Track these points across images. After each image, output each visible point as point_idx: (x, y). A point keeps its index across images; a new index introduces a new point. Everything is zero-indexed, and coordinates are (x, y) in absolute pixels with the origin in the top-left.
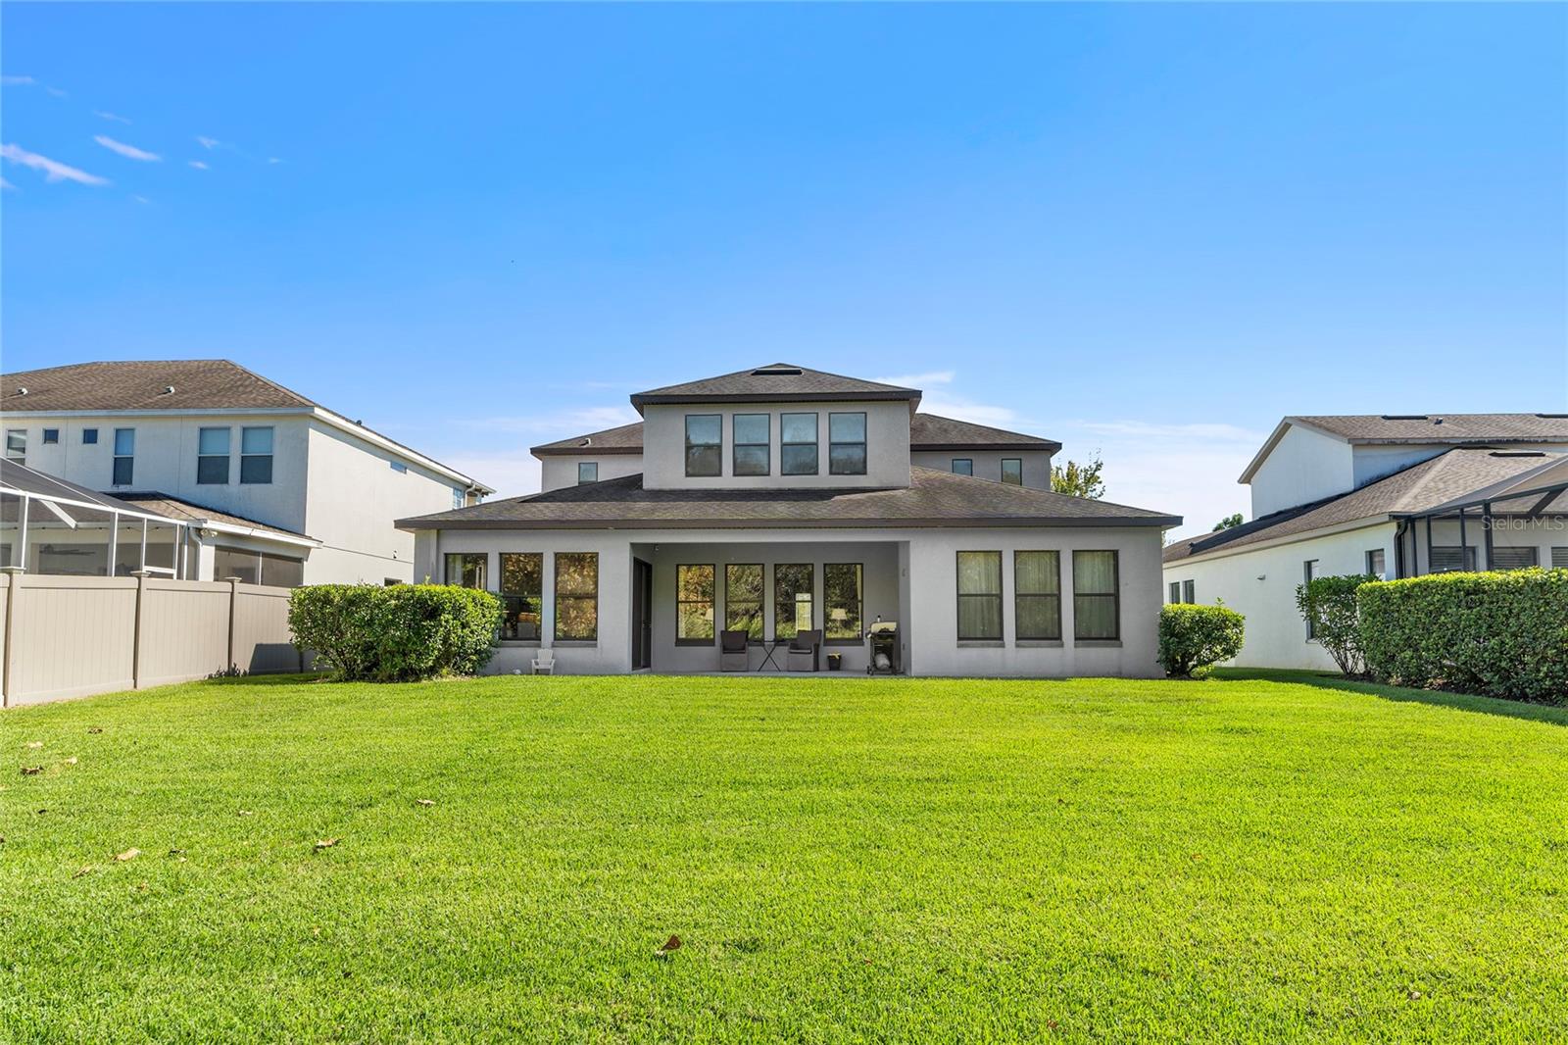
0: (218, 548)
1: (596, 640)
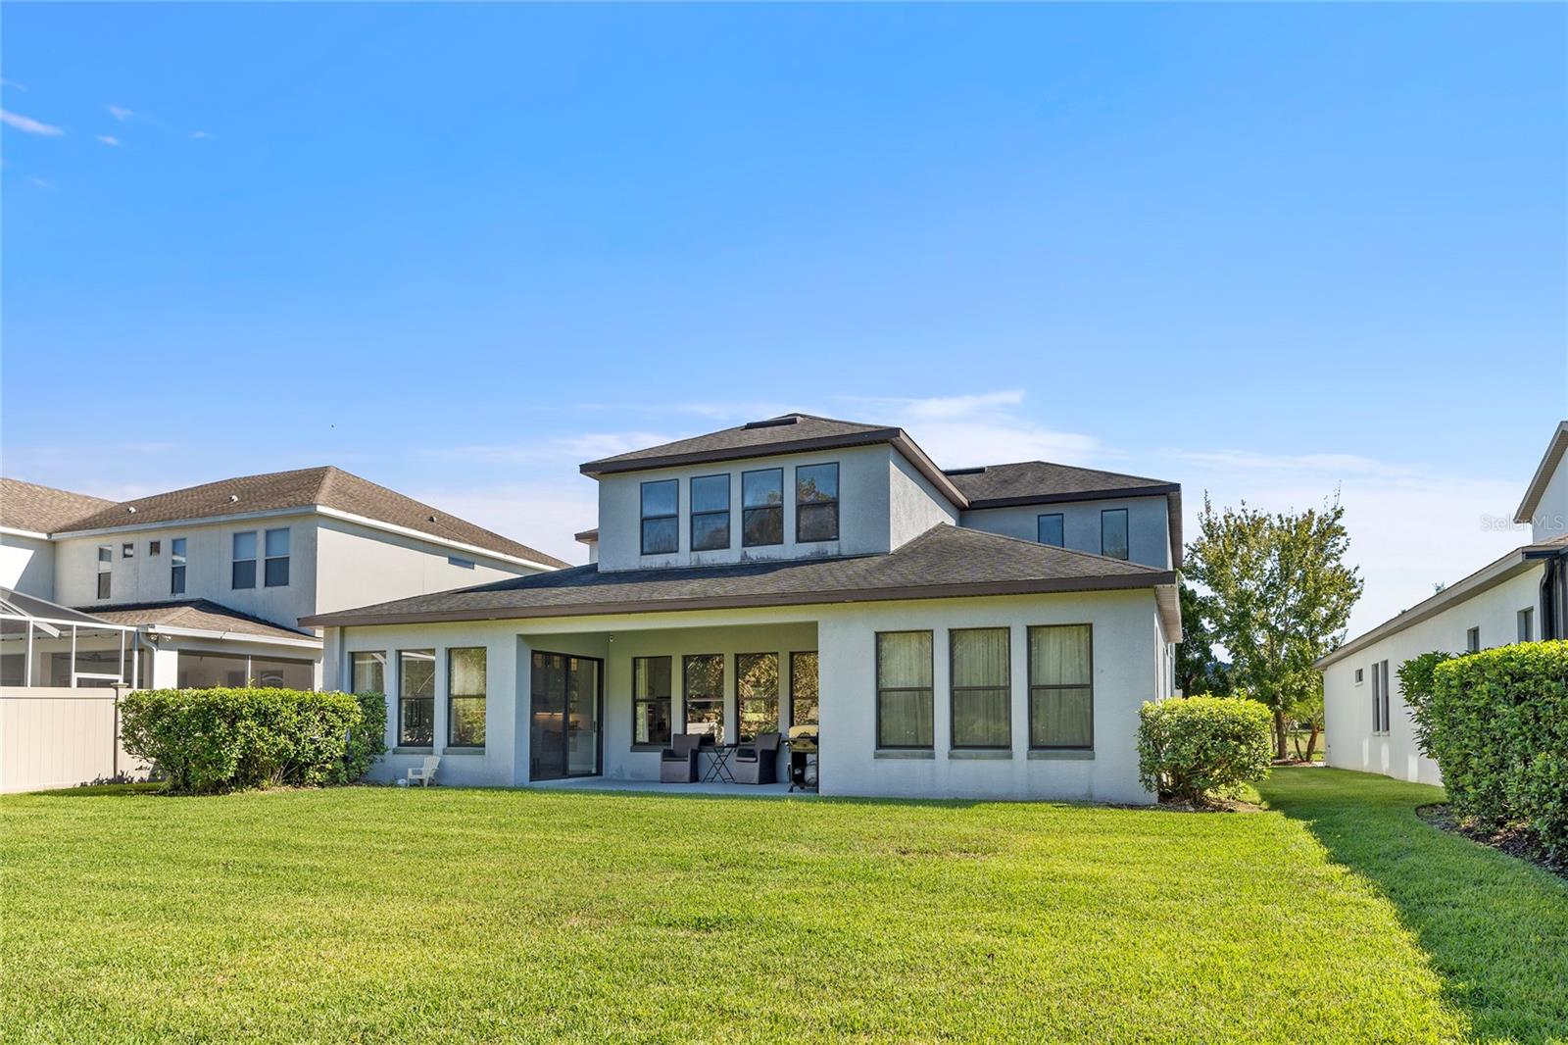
0: (181, 652)
1: (484, 746)
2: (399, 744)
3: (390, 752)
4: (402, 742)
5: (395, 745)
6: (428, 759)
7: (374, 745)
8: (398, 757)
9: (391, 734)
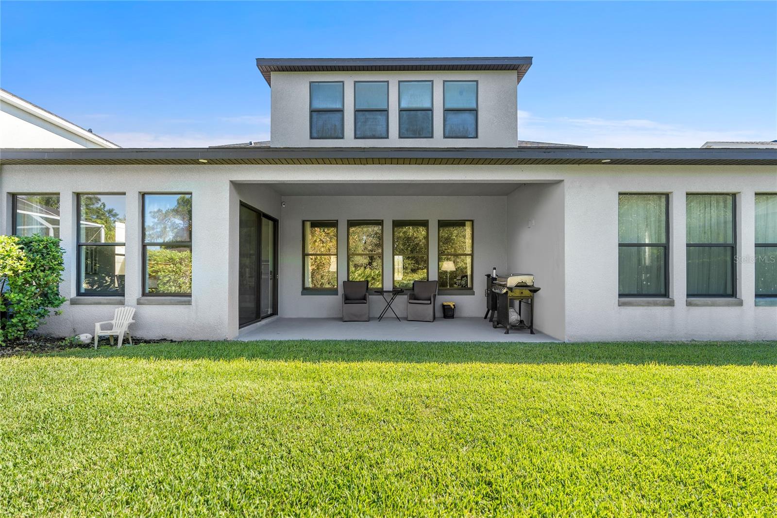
1: (190, 296)
2: (79, 294)
3: (68, 302)
4: (83, 291)
5: (73, 294)
6: (118, 310)
7: (45, 295)
8: (77, 308)
9: (67, 285)
